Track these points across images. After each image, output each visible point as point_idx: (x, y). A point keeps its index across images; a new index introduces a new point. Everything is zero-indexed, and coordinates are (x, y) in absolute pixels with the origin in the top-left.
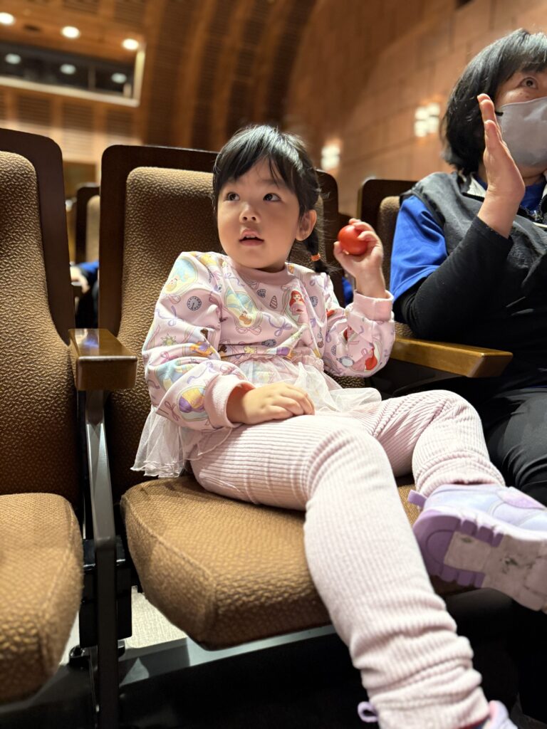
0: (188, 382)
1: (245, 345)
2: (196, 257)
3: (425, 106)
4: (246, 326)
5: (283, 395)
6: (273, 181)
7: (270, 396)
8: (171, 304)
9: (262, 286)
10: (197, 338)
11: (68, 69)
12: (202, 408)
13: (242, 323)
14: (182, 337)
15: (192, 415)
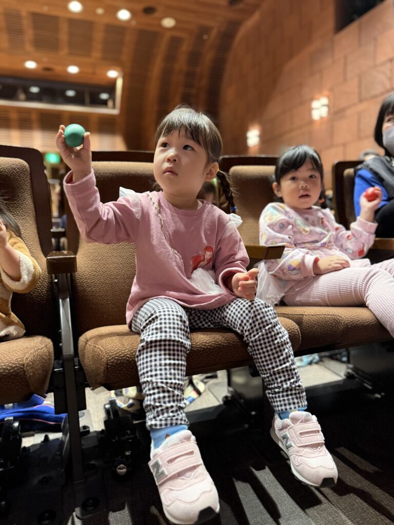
0: (292, 258)
1: (304, 243)
2: (278, 205)
3: (318, 99)
4: (306, 234)
5: (338, 260)
6: (313, 169)
7: (332, 261)
8: (272, 227)
9: (306, 216)
10: (287, 240)
11: (71, 93)
12: (300, 269)
13: (304, 233)
14: (280, 240)
15: (295, 272)
